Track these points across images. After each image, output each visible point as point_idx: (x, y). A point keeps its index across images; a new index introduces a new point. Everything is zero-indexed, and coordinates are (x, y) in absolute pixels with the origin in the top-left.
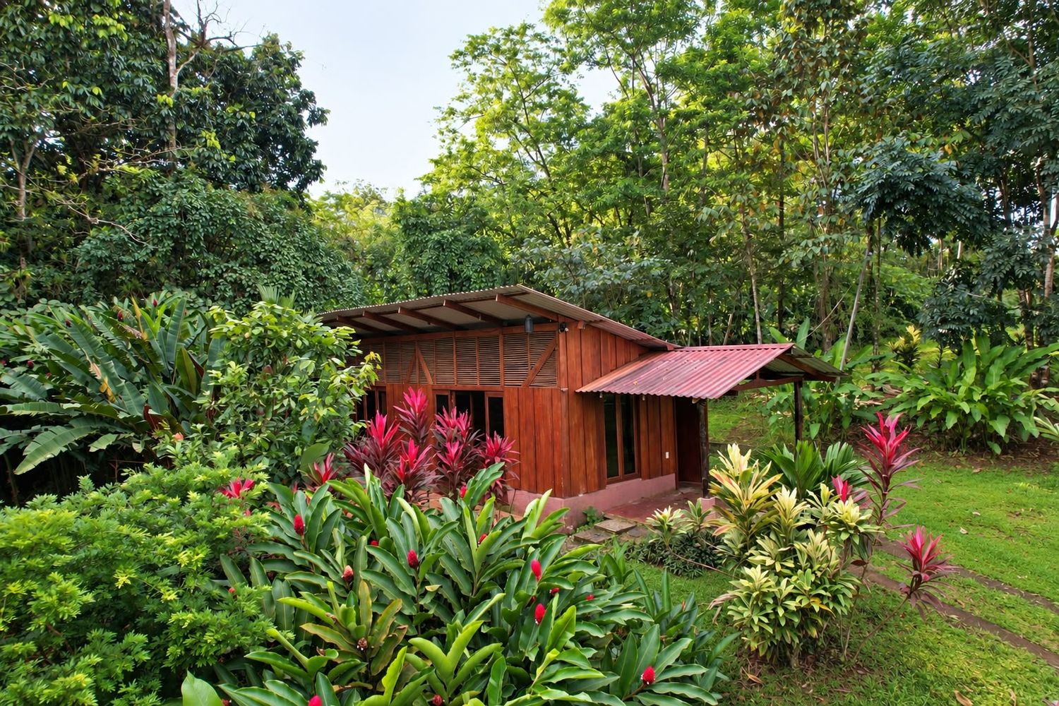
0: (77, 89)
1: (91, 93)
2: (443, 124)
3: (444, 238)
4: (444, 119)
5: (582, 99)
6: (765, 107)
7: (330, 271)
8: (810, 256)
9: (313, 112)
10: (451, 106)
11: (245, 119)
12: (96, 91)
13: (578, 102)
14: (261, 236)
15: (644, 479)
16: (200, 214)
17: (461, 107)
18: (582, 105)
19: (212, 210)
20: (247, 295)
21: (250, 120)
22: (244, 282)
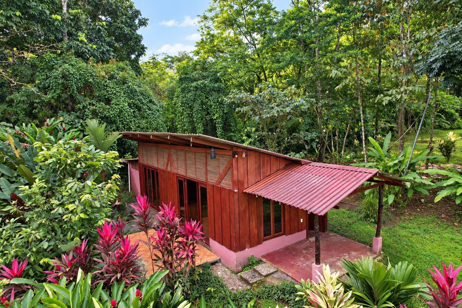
0: (7, 14)
1: (15, 15)
2: (202, 24)
3: (198, 85)
4: (202, 21)
5: (275, 8)
6: (372, 9)
7: (142, 103)
8: (394, 100)
9: (139, 20)
10: (205, 14)
11: (100, 25)
12: (18, 13)
13: (273, 9)
14: (107, 86)
15: (287, 235)
16: (73, 77)
17: (209, 15)
18: (275, 11)
19: (80, 74)
20: (99, 117)
21: (103, 26)
22: (97, 111)
